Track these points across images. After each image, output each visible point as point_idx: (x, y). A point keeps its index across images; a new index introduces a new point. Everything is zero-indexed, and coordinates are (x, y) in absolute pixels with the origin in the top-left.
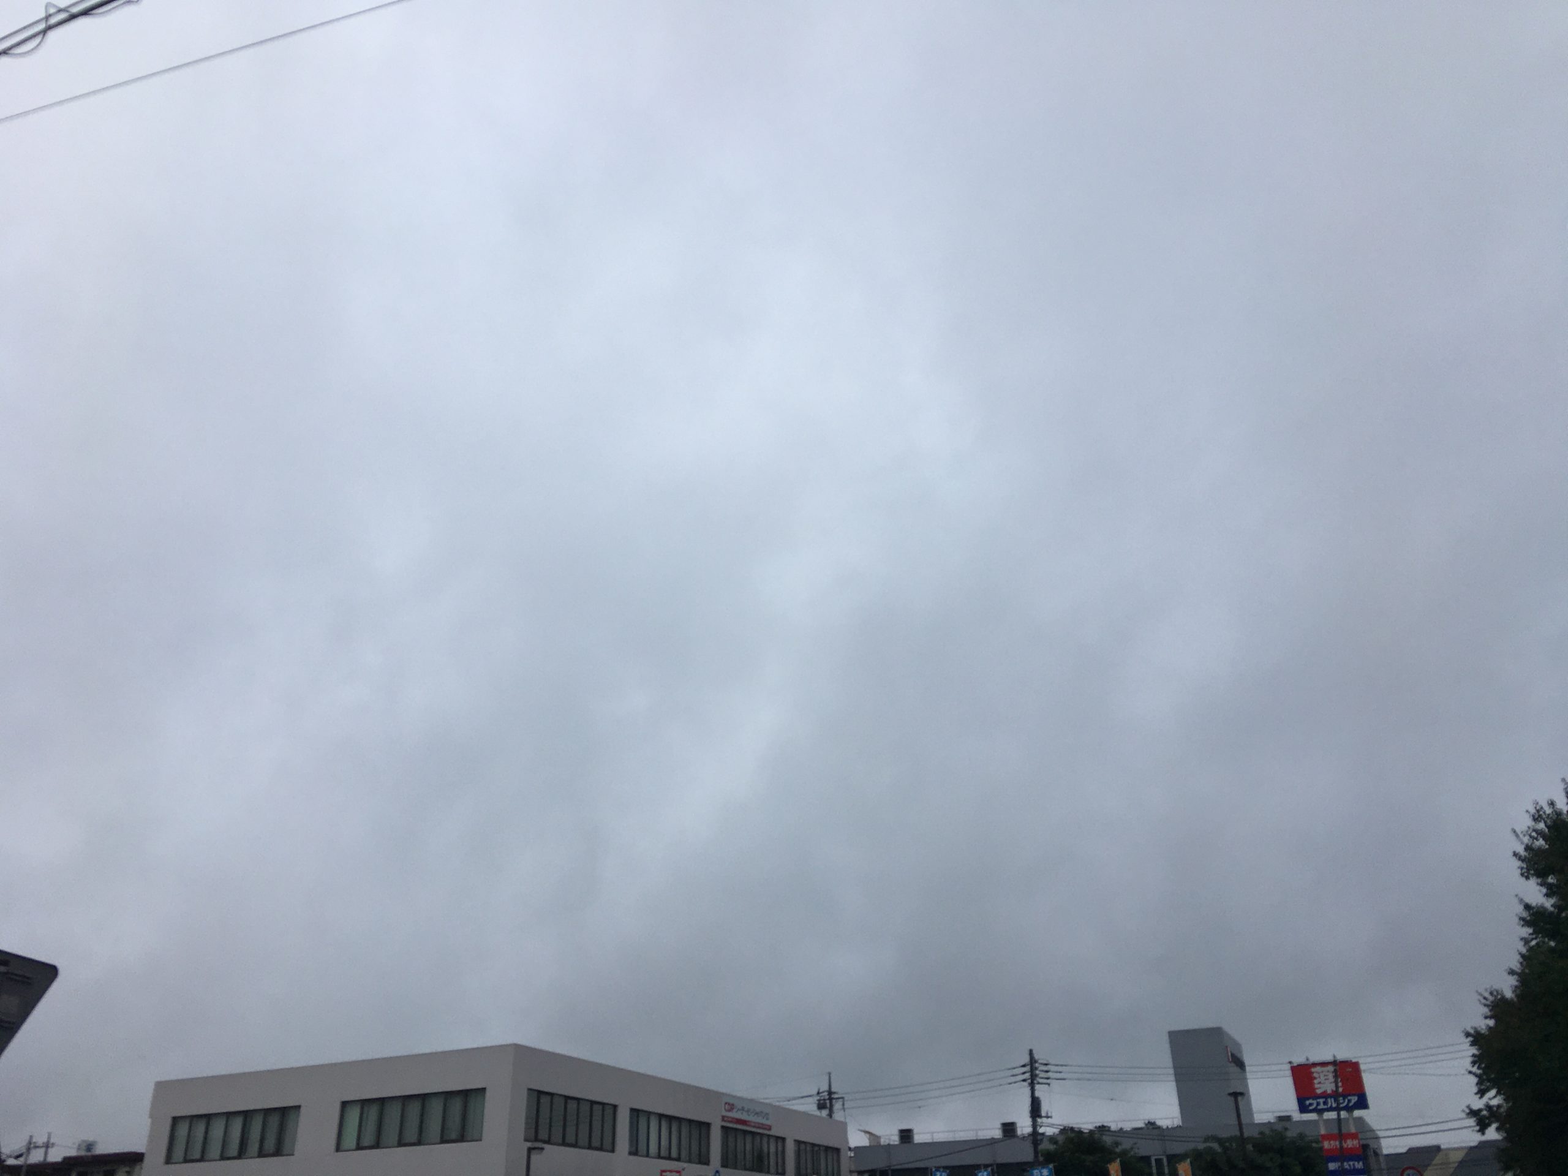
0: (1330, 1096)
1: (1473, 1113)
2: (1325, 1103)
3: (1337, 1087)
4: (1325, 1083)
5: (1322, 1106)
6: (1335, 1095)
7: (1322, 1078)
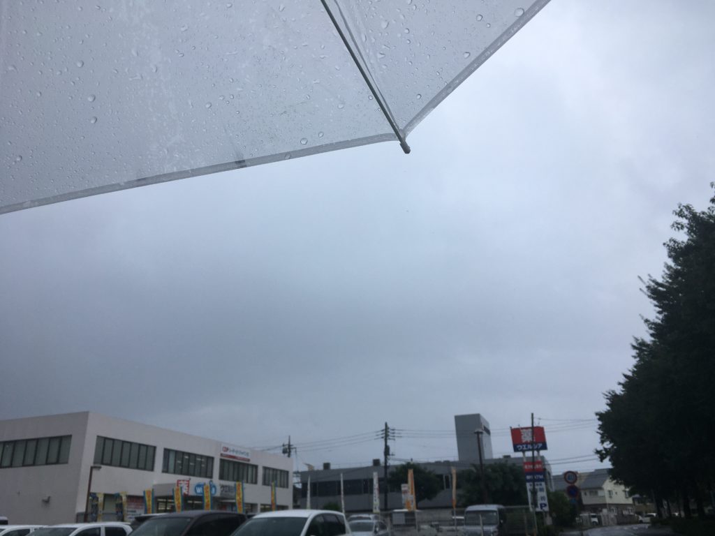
0: (529, 443)
1: (598, 452)
2: (527, 447)
3: (533, 439)
4: (527, 437)
5: (525, 448)
6: (532, 443)
7: (526, 435)
